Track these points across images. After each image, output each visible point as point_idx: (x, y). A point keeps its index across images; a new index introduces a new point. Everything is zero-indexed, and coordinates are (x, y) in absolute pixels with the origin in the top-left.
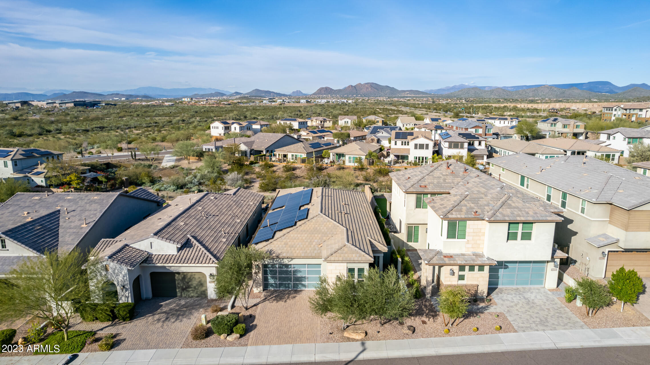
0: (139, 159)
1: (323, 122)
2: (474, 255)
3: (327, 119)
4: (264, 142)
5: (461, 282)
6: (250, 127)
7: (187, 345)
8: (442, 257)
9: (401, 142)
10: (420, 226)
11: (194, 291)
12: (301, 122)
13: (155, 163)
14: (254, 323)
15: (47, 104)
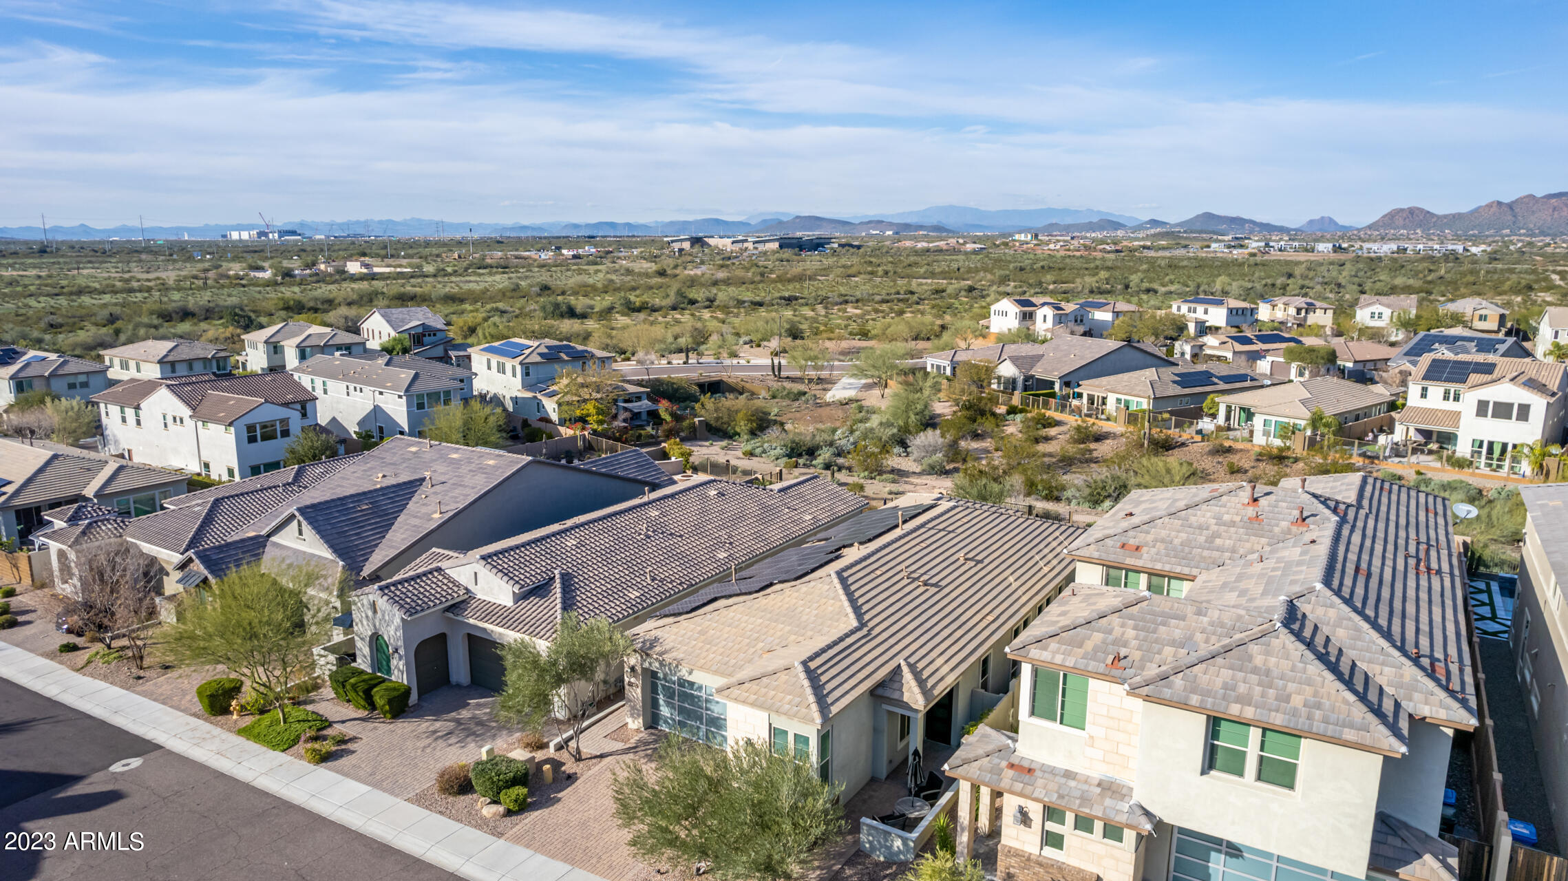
0: (788, 378)
1: (1303, 311)
2: (1099, 785)
3: (1318, 304)
4: (1065, 359)
5: (1049, 852)
6: (1082, 316)
7: (420, 800)
8: (1004, 764)
12: (1237, 310)
13: (815, 389)
14: (559, 795)
15: (733, 242)
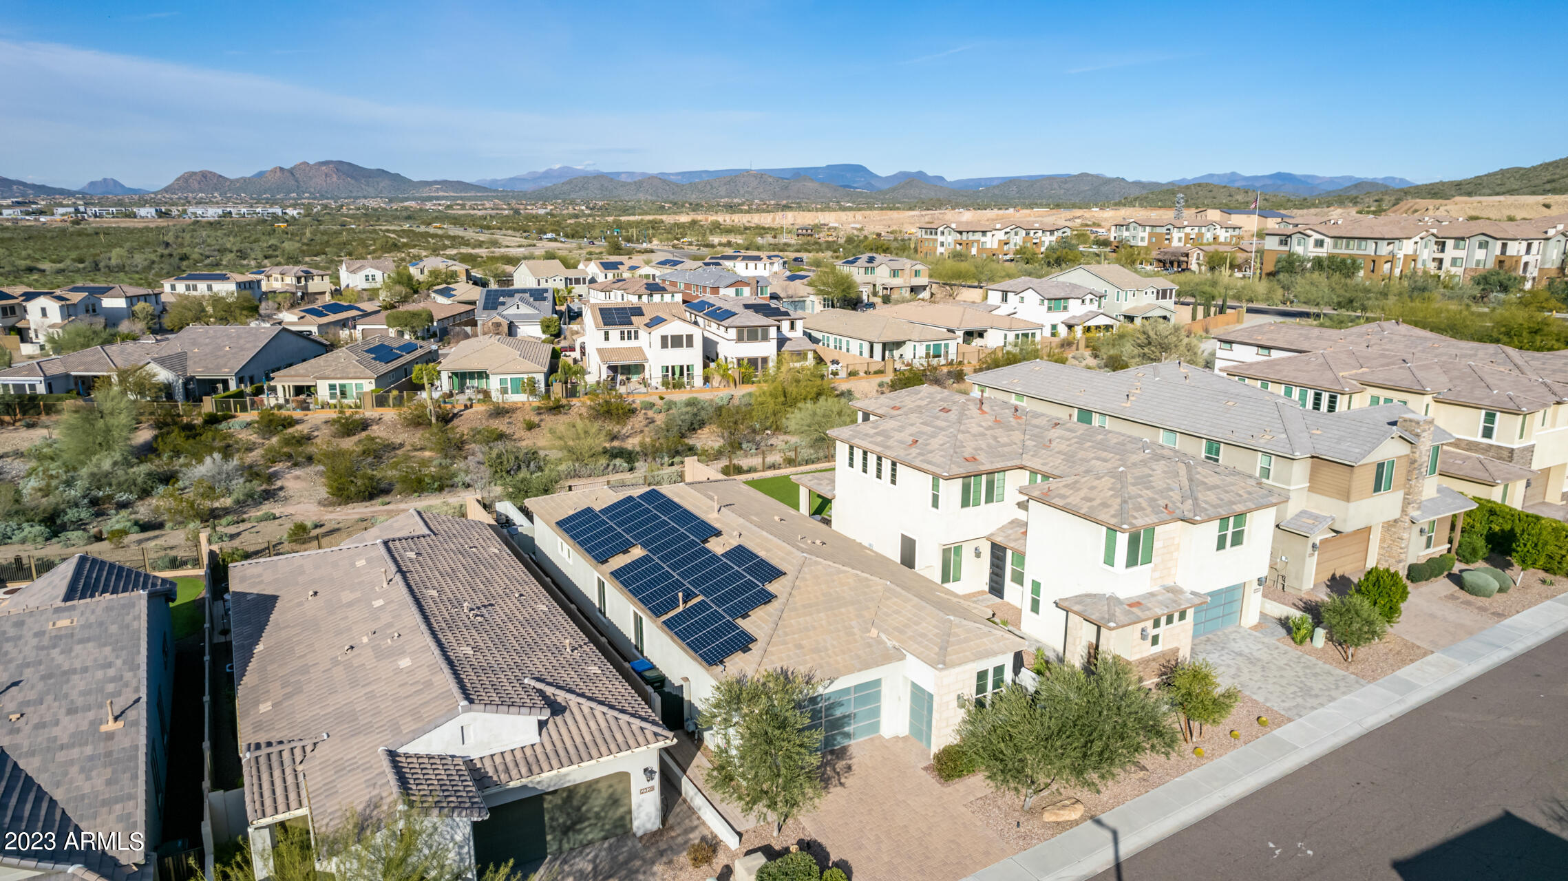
1: (303, 279)
3: (314, 272)
5: (1156, 649)
8: (1126, 606)
9: (619, 332)
10: (963, 544)
11: (596, 825)
14: (834, 858)
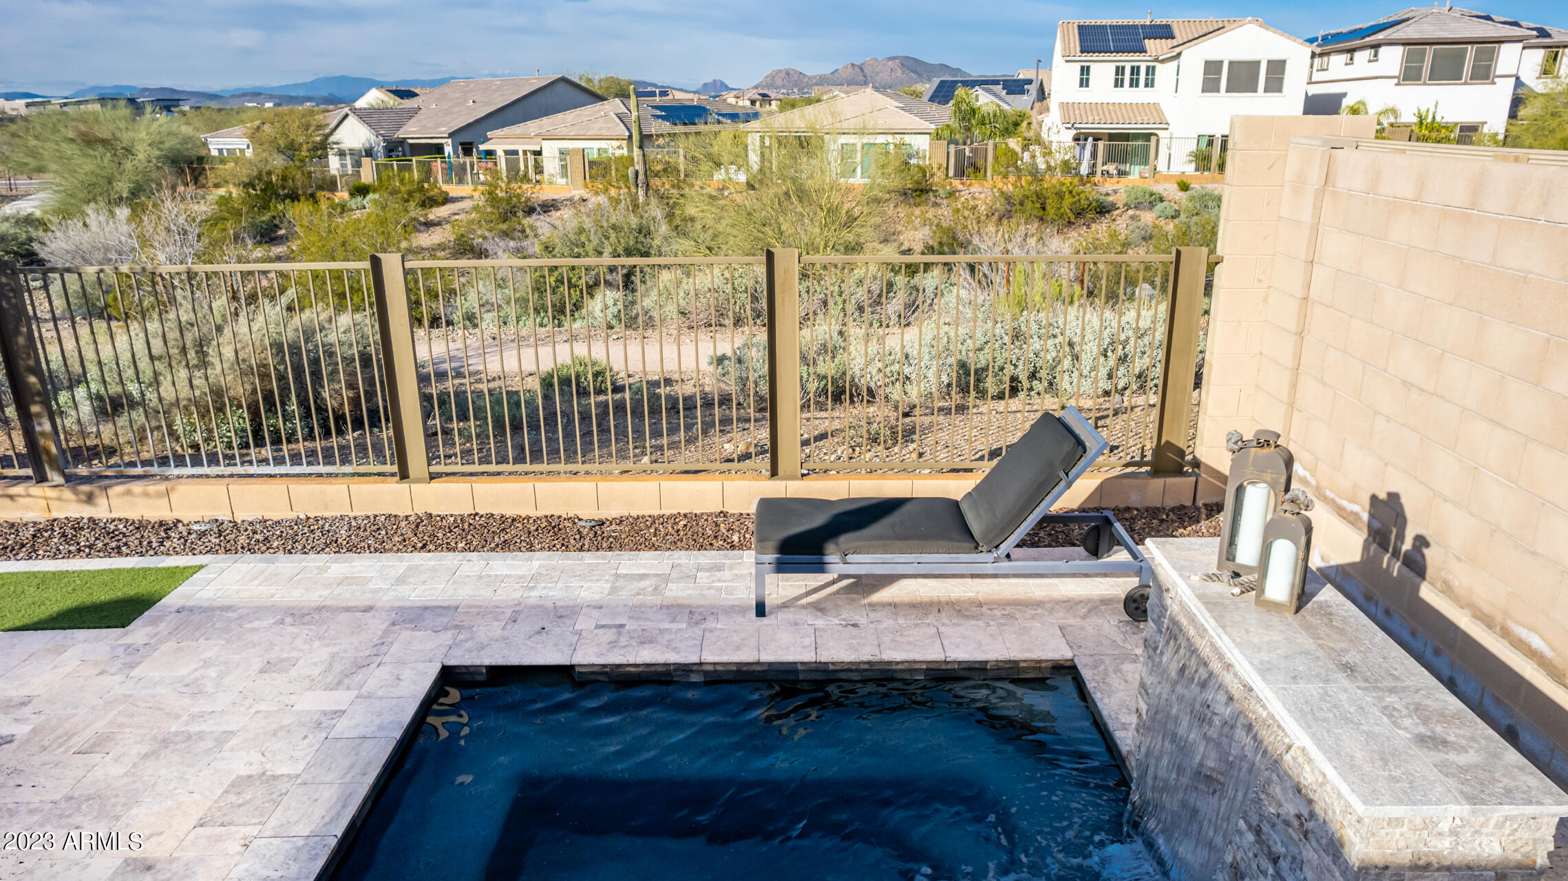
9: (1112, 67)
15: (28, 105)
